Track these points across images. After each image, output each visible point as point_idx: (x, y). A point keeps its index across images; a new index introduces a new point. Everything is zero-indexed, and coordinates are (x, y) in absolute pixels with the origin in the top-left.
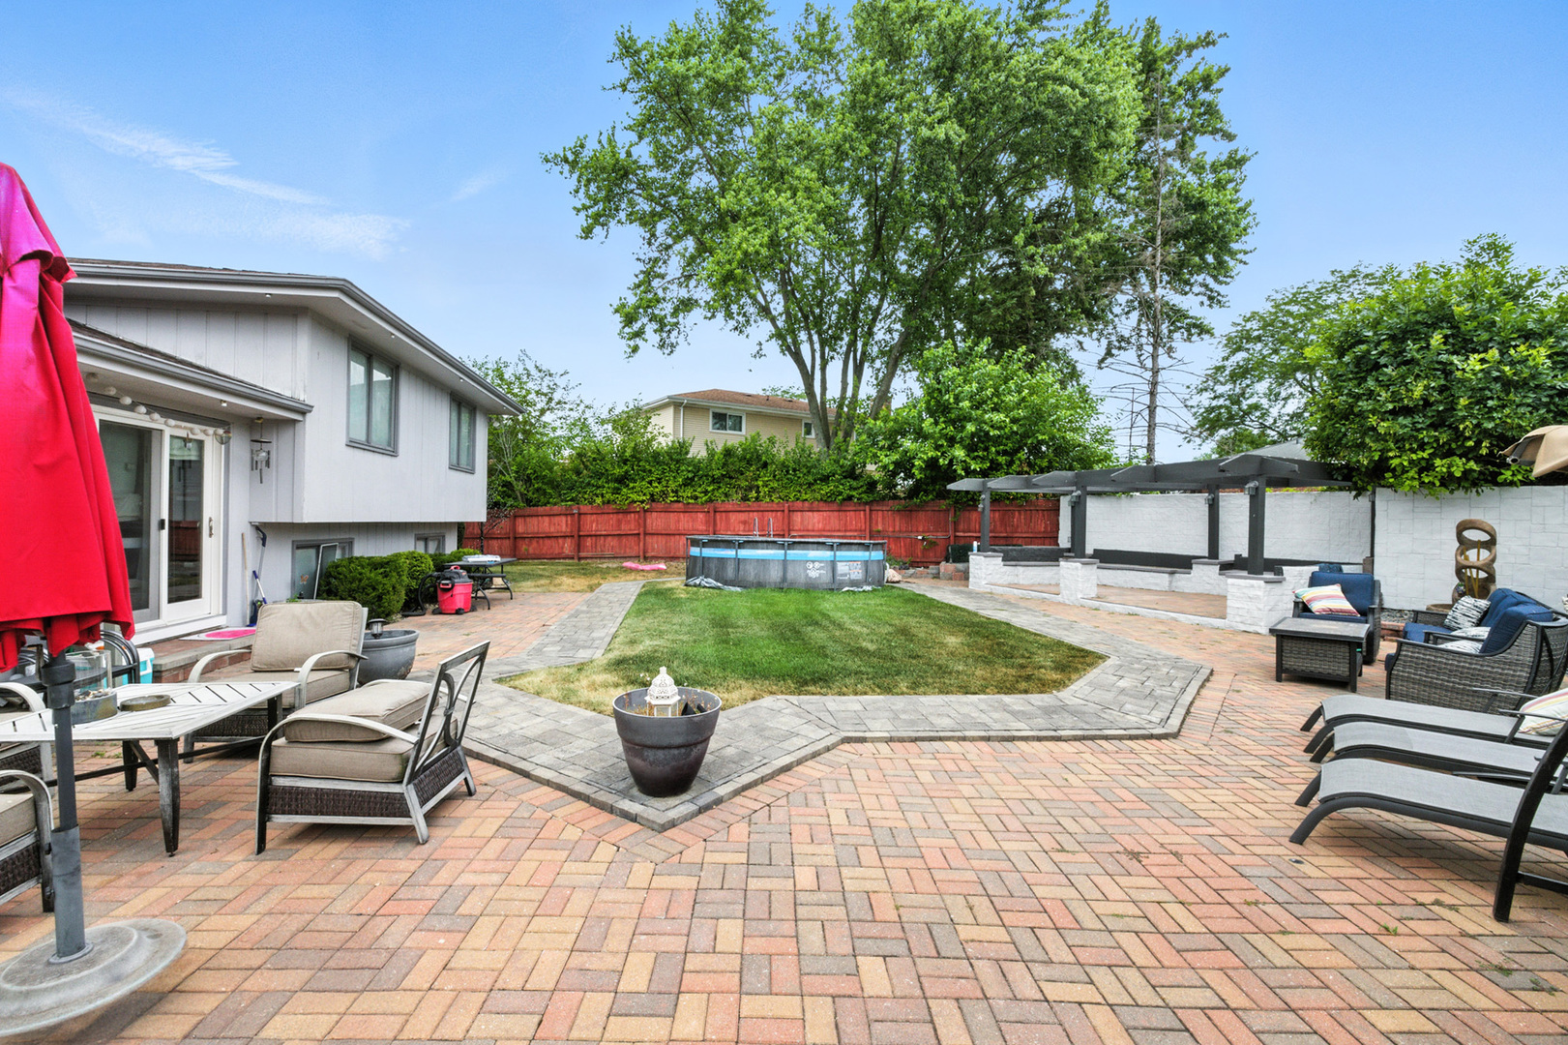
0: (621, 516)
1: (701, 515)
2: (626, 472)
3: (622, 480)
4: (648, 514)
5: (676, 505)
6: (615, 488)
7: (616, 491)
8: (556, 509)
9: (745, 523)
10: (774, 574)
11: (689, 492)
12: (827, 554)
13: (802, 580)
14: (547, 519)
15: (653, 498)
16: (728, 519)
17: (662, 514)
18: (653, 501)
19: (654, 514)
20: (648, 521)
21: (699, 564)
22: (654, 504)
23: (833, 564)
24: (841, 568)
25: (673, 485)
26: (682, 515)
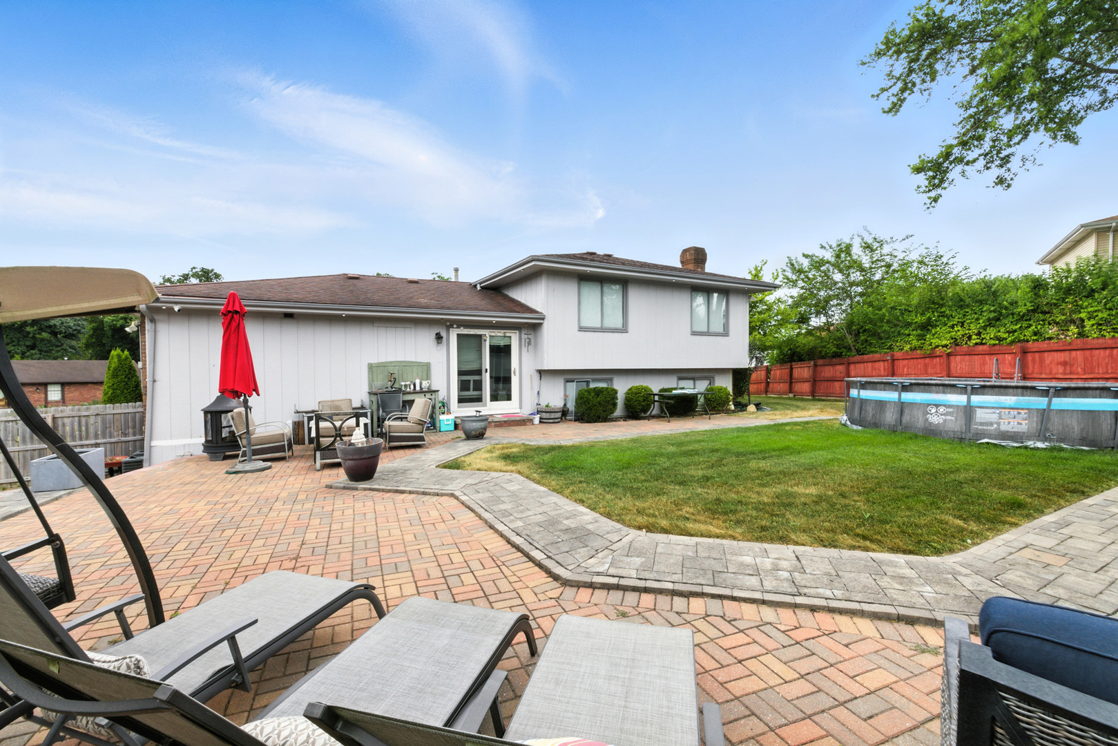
0: (927, 360)
1: (1008, 357)
2: (929, 318)
3: (926, 327)
4: (952, 358)
5: (980, 347)
6: (918, 335)
7: (921, 337)
8: (877, 356)
9: (1064, 364)
10: (890, 417)
11: (992, 332)
12: (961, 399)
13: (920, 423)
14: (870, 364)
15: (956, 343)
16: (1042, 361)
17: (967, 357)
18: (957, 345)
19: (958, 358)
20: (953, 365)
21: (858, 403)
22: (957, 348)
23: (969, 411)
24: (980, 415)
25: (974, 328)
26: (987, 356)
